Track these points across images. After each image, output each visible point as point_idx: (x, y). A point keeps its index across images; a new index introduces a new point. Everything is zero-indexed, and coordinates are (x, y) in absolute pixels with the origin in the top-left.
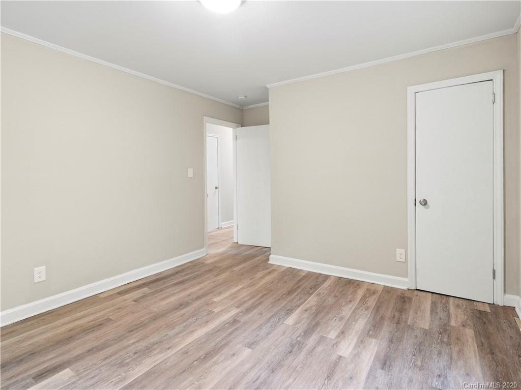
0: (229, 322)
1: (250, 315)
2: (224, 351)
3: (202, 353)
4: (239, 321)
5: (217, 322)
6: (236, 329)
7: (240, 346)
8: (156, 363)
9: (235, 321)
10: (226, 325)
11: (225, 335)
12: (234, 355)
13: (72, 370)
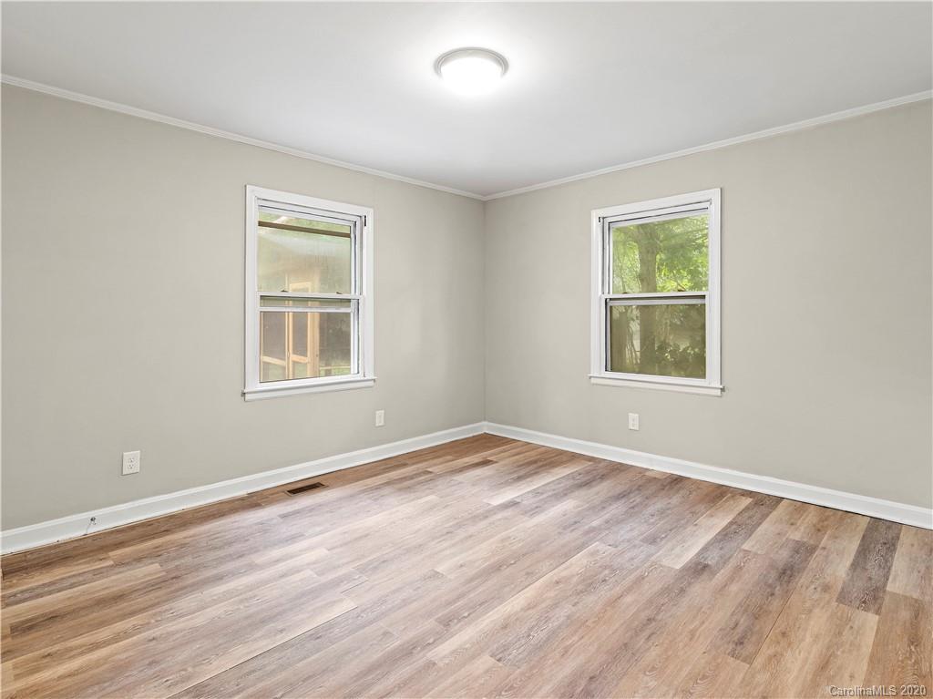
0: (459, 621)
1: (411, 634)
2: (473, 572)
3: (507, 572)
4: (440, 621)
5: (485, 623)
6: (449, 603)
7: (449, 577)
8: (564, 566)
9: (448, 623)
10: (466, 614)
11: (472, 595)
12: (461, 566)
13: (670, 569)
